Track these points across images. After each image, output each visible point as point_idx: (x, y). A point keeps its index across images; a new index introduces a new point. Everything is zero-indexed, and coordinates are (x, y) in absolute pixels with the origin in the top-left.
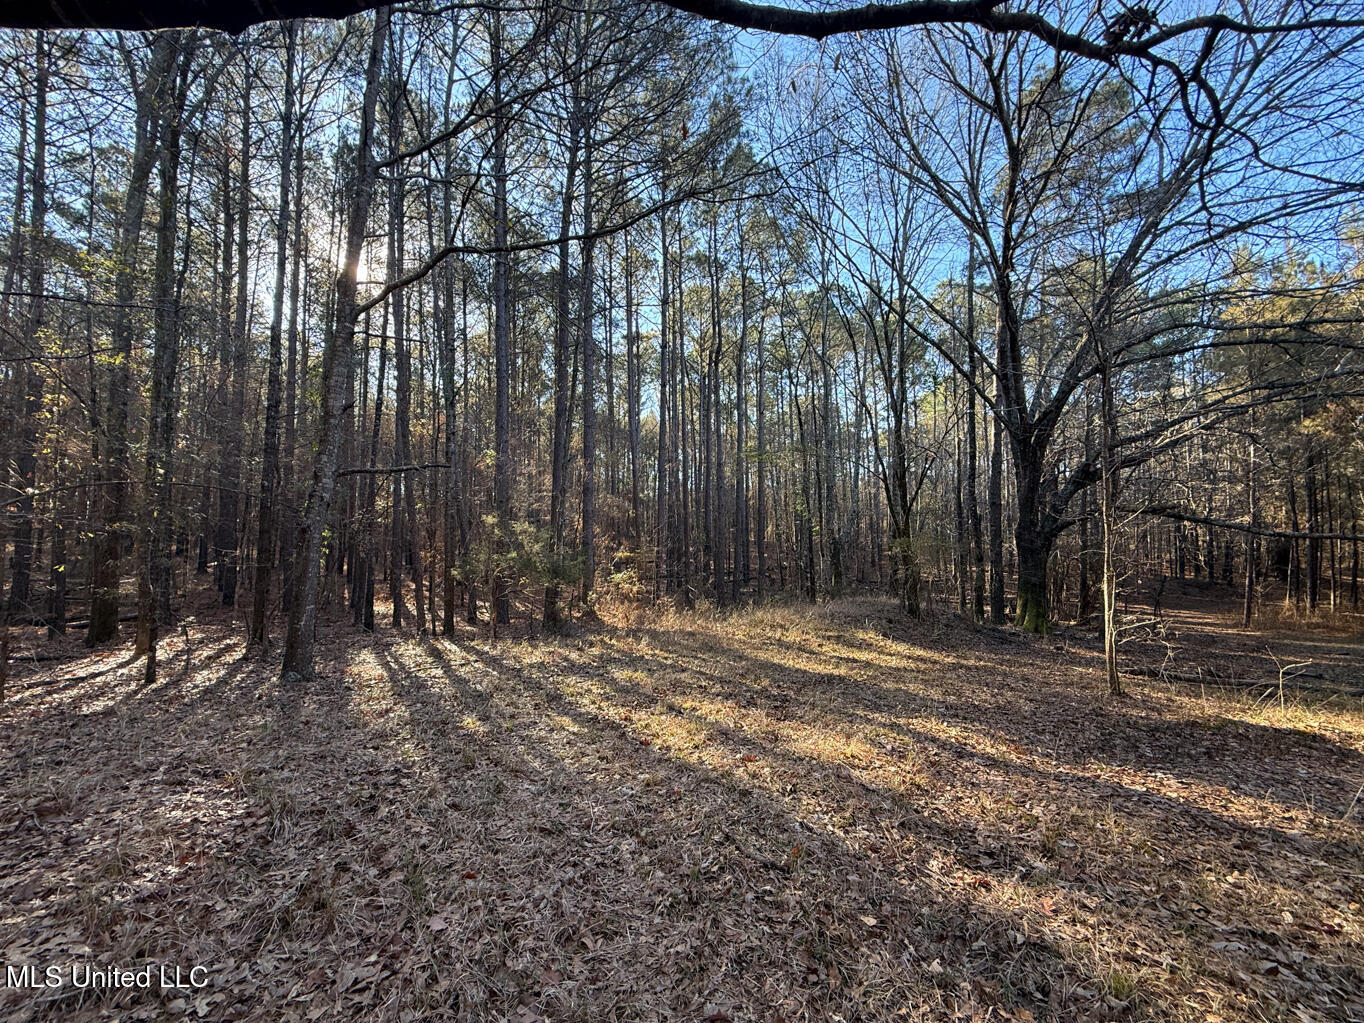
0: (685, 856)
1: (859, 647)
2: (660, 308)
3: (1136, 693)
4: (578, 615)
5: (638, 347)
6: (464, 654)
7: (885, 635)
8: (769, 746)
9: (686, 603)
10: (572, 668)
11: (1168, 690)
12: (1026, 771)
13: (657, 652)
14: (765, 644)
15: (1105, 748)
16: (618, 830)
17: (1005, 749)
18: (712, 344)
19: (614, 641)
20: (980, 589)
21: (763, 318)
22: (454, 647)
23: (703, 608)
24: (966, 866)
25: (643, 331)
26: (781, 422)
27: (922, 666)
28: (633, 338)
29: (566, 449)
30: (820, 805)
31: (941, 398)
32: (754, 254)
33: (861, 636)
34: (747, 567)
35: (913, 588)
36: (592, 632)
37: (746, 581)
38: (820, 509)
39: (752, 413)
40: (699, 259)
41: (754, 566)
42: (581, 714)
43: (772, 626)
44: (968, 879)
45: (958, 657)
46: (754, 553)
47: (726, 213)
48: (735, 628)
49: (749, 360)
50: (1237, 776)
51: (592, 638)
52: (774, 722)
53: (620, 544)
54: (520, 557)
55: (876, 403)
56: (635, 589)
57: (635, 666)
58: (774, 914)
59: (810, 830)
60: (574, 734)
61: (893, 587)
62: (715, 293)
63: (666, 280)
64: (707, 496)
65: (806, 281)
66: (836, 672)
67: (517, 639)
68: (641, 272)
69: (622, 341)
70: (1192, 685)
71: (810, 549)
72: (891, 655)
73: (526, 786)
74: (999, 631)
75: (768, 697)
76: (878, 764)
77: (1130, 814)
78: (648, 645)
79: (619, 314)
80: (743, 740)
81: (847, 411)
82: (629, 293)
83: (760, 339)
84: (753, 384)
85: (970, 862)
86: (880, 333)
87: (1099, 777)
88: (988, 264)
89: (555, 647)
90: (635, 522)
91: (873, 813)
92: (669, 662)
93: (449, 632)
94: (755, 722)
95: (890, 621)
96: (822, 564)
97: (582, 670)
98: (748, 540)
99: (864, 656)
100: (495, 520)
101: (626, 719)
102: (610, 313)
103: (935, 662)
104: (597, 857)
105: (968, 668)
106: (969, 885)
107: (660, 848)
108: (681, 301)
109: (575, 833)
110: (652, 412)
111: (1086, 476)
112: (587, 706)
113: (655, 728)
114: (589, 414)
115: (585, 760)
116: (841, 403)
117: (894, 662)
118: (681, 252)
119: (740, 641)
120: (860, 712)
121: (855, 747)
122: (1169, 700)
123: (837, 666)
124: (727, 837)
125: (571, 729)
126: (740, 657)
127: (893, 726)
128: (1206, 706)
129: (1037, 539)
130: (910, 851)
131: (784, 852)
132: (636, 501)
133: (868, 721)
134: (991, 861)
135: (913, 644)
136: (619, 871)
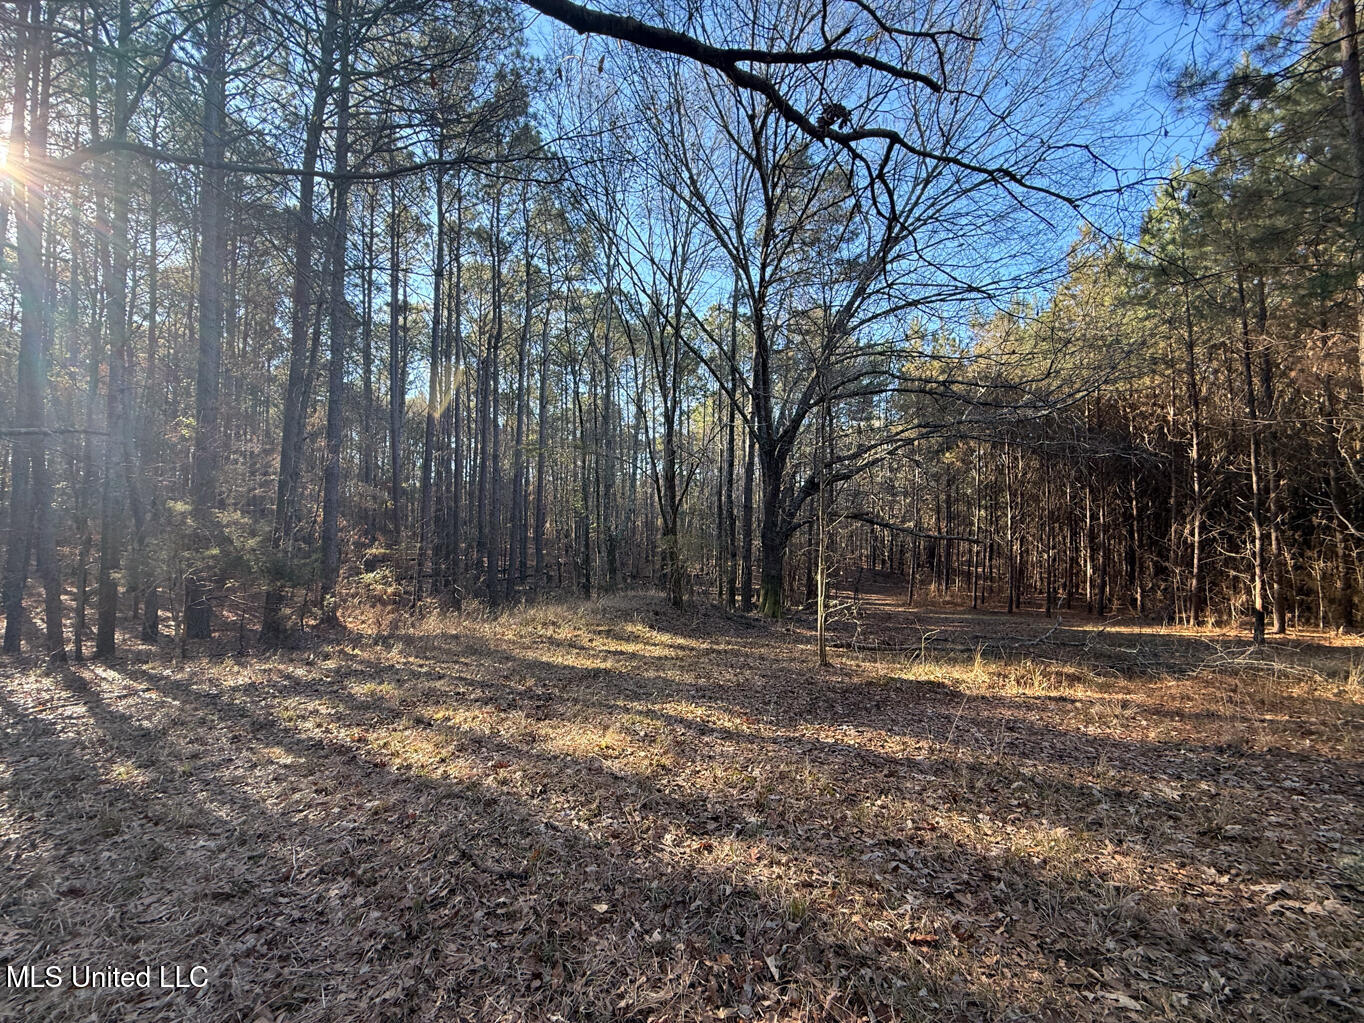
0: (410, 887)
1: (628, 640)
2: (432, 279)
3: (836, 662)
4: (312, 622)
5: (405, 319)
6: (128, 682)
7: (652, 627)
8: (525, 748)
9: (453, 604)
10: (296, 687)
11: (857, 658)
12: (751, 739)
13: (411, 659)
14: (535, 642)
15: (811, 712)
16: (327, 875)
17: (738, 721)
18: (492, 328)
19: (357, 651)
20: (732, 581)
21: (548, 311)
22: (111, 674)
23: (470, 609)
24: (694, 833)
25: (413, 300)
26: (564, 418)
27: (681, 653)
28: (399, 308)
29: (301, 426)
30: (568, 802)
31: (710, 410)
32: (539, 243)
33: (630, 629)
34: (523, 564)
35: (678, 582)
36: (330, 642)
37: (523, 578)
38: (598, 506)
39: (535, 406)
40: (479, 234)
41: (532, 563)
42: (299, 741)
43: (544, 624)
44: (695, 846)
45: (712, 642)
46: (531, 550)
47: (511, 193)
48: (505, 629)
49: (534, 351)
50: (893, 721)
51: (329, 649)
52: (533, 722)
53: (374, 539)
54: (225, 553)
55: (654, 409)
56: (390, 590)
57: (380, 677)
58: (504, 927)
59: (555, 828)
60: (286, 766)
61: (662, 581)
62: (496, 274)
63: (441, 250)
64: (482, 490)
65: (592, 280)
66: (603, 666)
67: (217, 657)
68: (411, 235)
69: (385, 308)
70: (872, 653)
71: (587, 546)
72: (655, 645)
73: (201, 843)
74: (746, 618)
75: (531, 698)
76: (630, 750)
77: (821, 763)
78: (401, 652)
79: (382, 278)
80: (497, 745)
81: (629, 412)
82: (395, 255)
83: (545, 331)
84: (537, 376)
85: (698, 829)
86: (657, 342)
87: (804, 735)
88: (747, 296)
89: (275, 664)
90: (395, 515)
91: (619, 800)
92: (424, 670)
93: (107, 654)
94: (513, 725)
95: (657, 614)
96: (598, 561)
97: (311, 689)
98: (526, 537)
99: (630, 648)
100: (188, 507)
101: (359, 740)
102: (370, 274)
103: (693, 649)
104: (293, 912)
105: (719, 652)
106: (695, 850)
107: (380, 884)
108: (459, 277)
109: (267, 890)
110: (421, 393)
111: (812, 486)
112: (310, 729)
113: (395, 746)
114: (336, 387)
115: (297, 796)
116: (622, 404)
117: (657, 652)
118: (461, 224)
119: (510, 641)
120: (620, 703)
121: (610, 738)
122: (858, 666)
123: (605, 660)
124: (464, 855)
125: (282, 761)
126: (507, 658)
127: (649, 713)
128: (879, 669)
129: (777, 536)
130: (648, 829)
131: (524, 858)
132: (396, 492)
133: (627, 710)
134: (715, 825)
135: (676, 634)
136: (322, 923)
